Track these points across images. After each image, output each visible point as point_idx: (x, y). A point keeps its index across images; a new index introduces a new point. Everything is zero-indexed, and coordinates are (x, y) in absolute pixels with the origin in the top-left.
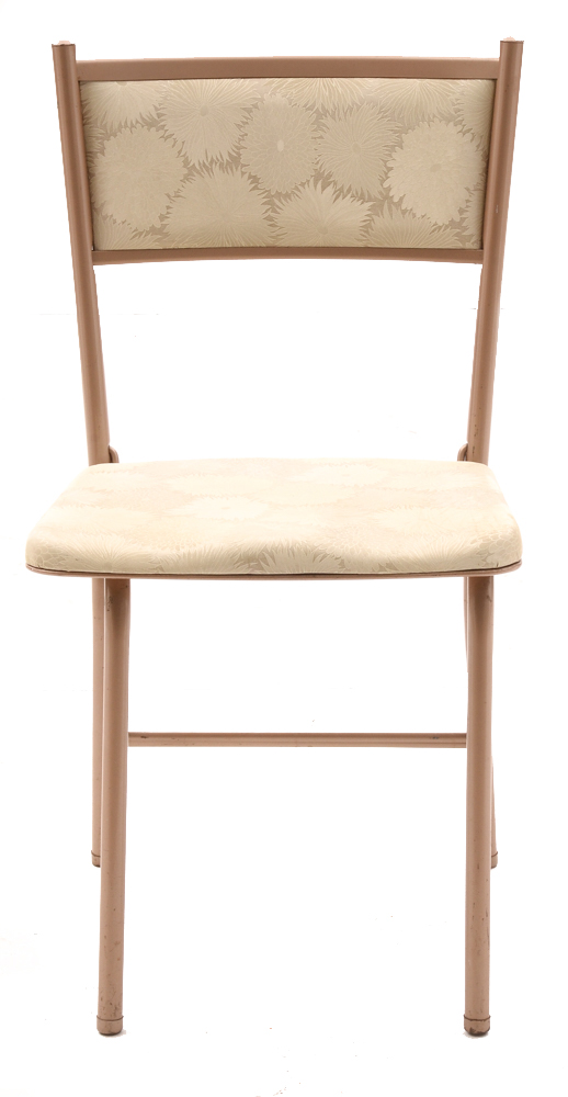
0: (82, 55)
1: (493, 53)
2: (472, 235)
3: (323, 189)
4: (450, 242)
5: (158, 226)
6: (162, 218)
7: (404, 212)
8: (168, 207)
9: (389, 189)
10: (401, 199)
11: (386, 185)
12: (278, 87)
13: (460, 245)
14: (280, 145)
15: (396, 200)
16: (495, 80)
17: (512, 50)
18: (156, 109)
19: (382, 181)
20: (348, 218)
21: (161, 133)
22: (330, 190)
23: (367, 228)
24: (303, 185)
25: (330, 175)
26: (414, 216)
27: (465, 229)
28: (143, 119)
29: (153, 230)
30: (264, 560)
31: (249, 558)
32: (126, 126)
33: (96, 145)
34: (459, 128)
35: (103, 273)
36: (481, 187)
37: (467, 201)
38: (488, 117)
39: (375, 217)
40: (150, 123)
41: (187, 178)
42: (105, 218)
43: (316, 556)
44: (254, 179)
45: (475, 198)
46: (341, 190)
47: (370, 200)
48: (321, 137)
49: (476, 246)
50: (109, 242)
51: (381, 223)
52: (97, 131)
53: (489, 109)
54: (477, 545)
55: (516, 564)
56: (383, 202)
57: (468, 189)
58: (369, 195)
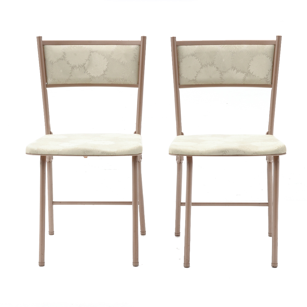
0: (177, 40)
1: (275, 39)
2: (270, 81)
3: (234, 70)
4: (264, 83)
5: (194, 79)
6: (195, 77)
7: (253, 76)
8: (197, 75)
9: (250, 70)
10: (252, 73)
11: (249, 69)
12: (222, 47)
13: (267, 83)
14: (224, 60)
15: (251, 73)
16: (275, 45)
17: (279, 38)
18: (194, 52)
19: (248, 68)
20: (239, 77)
21: (196, 57)
22: (235, 70)
23: (244, 80)
24: (229, 69)
25: (235, 67)
26: (256, 76)
27: (268, 79)
28: (191, 54)
29: (193, 80)
30: (226, 151)
31: (222, 151)
32: (187, 56)
33: (180, 60)
34: (267, 56)
35: (181, 90)
36: (272, 70)
37: (268, 73)
38: (273, 53)
39: (246, 77)
40: (193, 55)
41: (201, 68)
42: (182, 77)
43: (238, 151)
44: (217, 68)
45: (271, 72)
46: (238, 70)
47: (245, 73)
48: (233, 58)
49: (270, 84)
50: (182, 83)
51: (247, 78)
52: (180, 57)
53: (274, 51)
54: (276, 148)
55: (285, 153)
56: (248, 73)
57: (268, 70)
58: (245, 72)
